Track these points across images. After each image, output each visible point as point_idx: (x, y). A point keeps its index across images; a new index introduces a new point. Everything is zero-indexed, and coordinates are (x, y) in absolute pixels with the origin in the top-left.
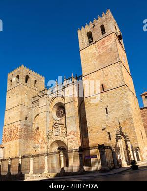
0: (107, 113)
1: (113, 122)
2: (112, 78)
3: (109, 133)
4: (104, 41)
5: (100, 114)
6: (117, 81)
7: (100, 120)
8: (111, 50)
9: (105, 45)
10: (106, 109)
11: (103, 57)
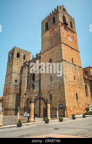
0: (51, 80)
1: (54, 87)
2: (56, 55)
3: (51, 95)
4: (54, 28)
5: (48, 81)
6: (58, 57)
7: (47, 85)
8: (57, 34)
9: (54, 31)
10: (51, 77)
11: (52, 40)
